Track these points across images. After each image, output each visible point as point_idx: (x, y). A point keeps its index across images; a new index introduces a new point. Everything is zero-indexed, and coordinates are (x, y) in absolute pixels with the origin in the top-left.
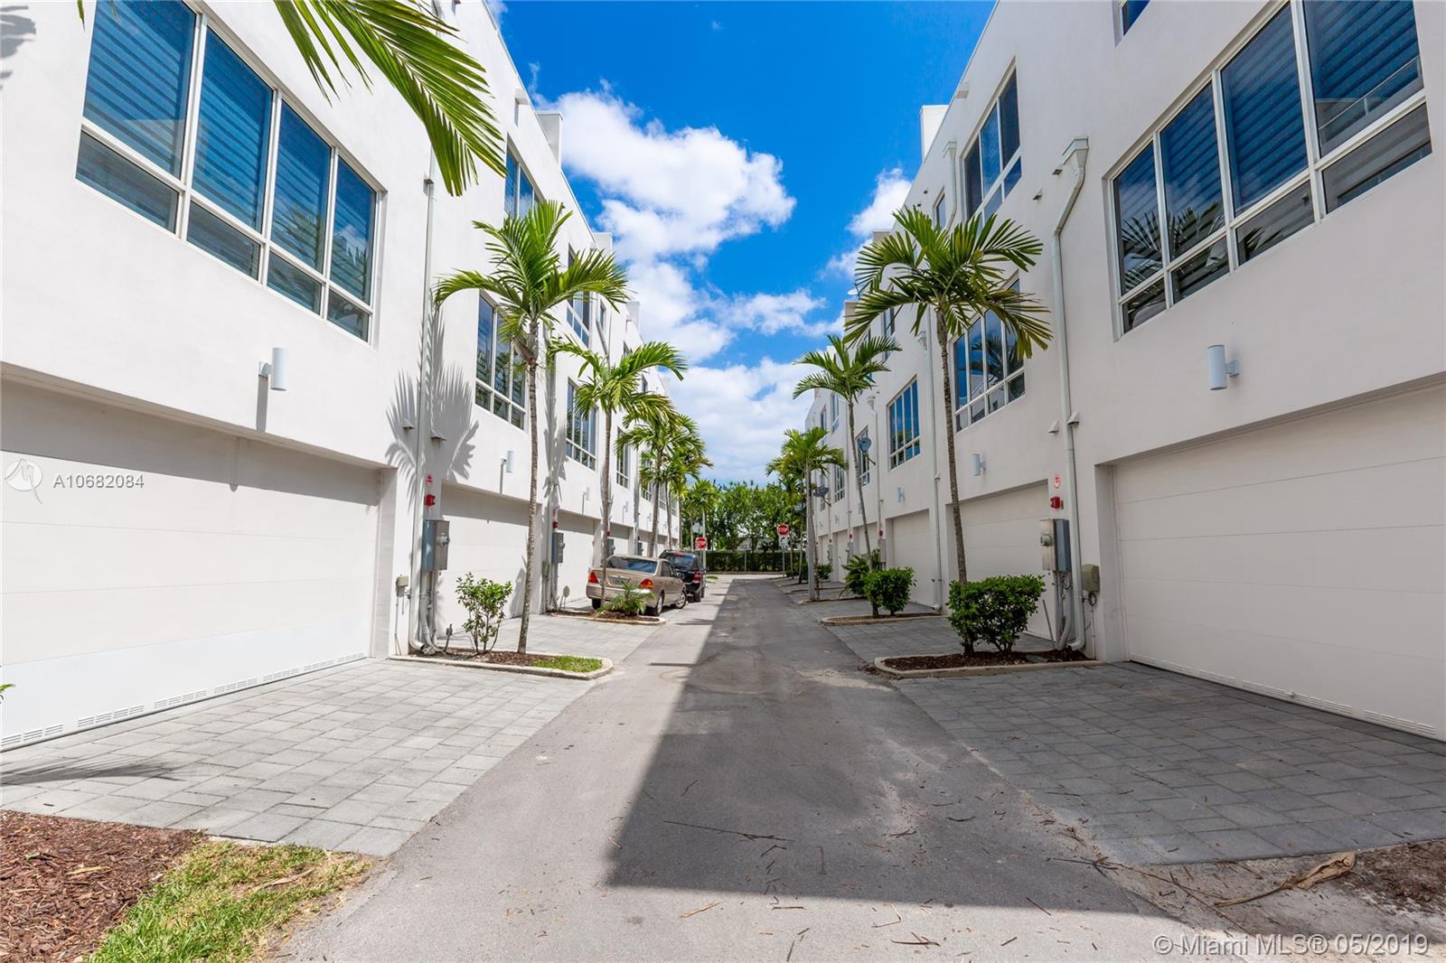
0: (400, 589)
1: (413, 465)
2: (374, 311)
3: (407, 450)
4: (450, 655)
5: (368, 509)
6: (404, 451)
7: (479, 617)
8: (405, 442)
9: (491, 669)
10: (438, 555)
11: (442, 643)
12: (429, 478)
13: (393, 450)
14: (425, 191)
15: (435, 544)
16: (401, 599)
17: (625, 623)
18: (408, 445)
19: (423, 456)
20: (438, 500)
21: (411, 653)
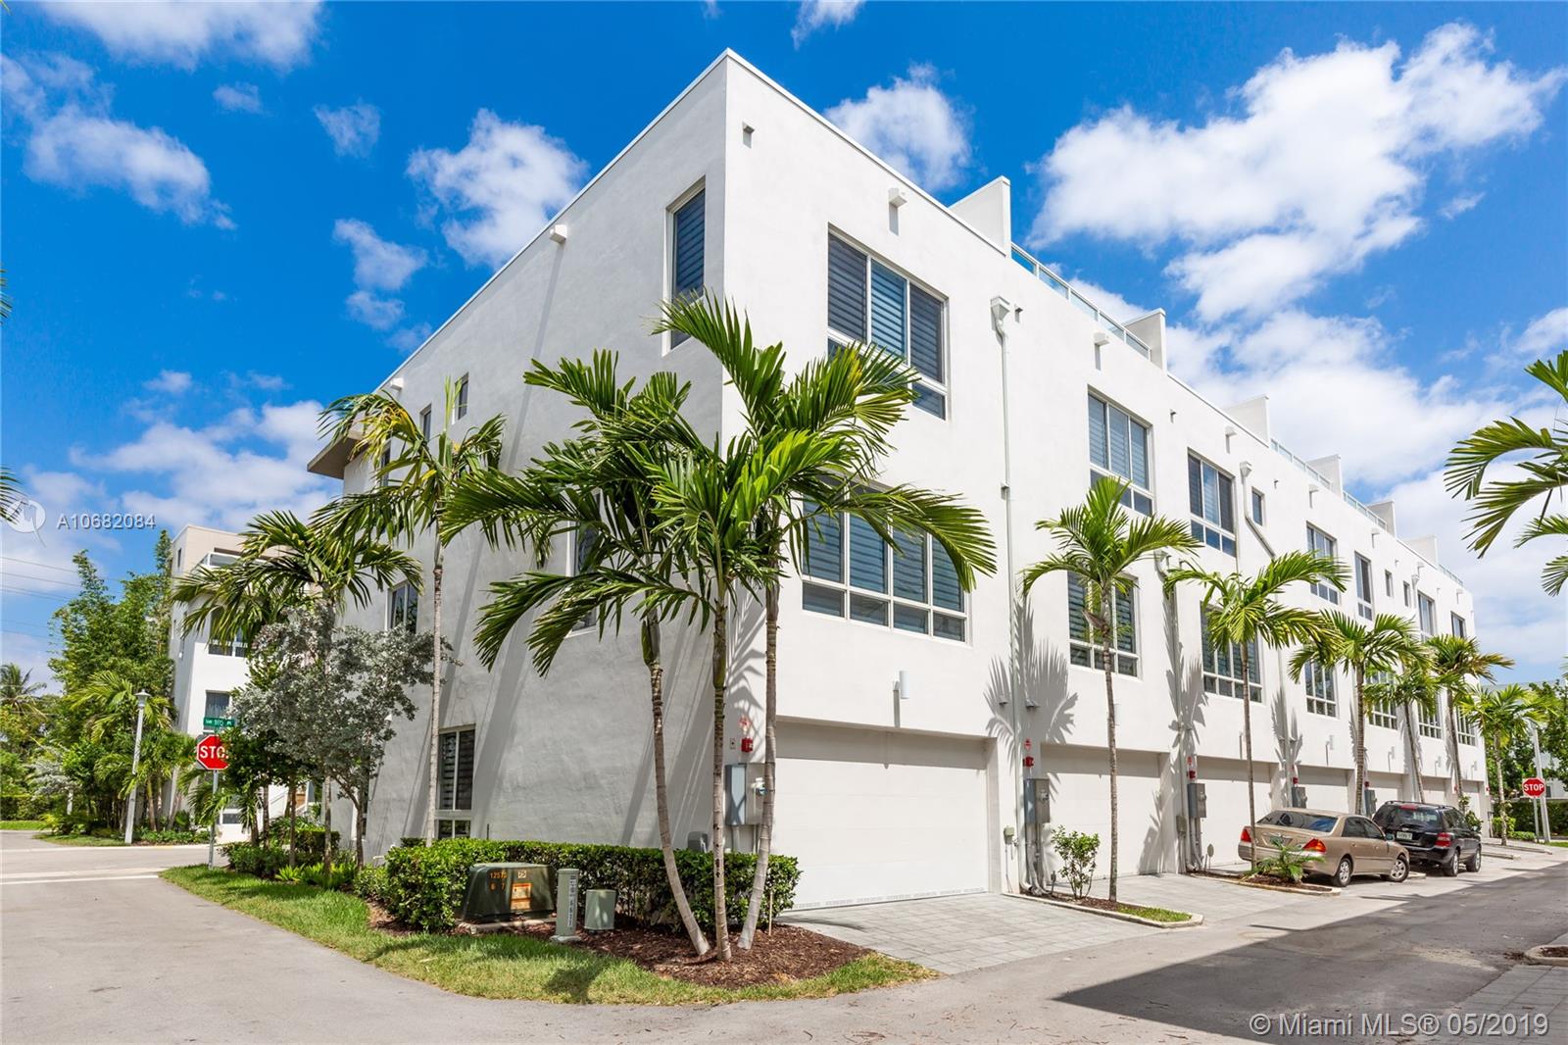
0: (1008, 838)
1: (1011, 734)
2: (967, 616)
3: (1004, 721)
4: (1055, 898)
5: (978, 773)
6: (1001, 723)
7: (1073, 865)
8: (1002, 715)
9: (1082, 910)
10: (1040, 811)
11: (1049, 888)
12: (1028, 742)
13: (991, 724)
14: (1003, 498)
15: (1035, 802)
16: (1009, 847)
17: (1276, 889)
18: (1006, 719)
19: (1019, 725)
20: (1037, 761)
21: (1022, 892)
